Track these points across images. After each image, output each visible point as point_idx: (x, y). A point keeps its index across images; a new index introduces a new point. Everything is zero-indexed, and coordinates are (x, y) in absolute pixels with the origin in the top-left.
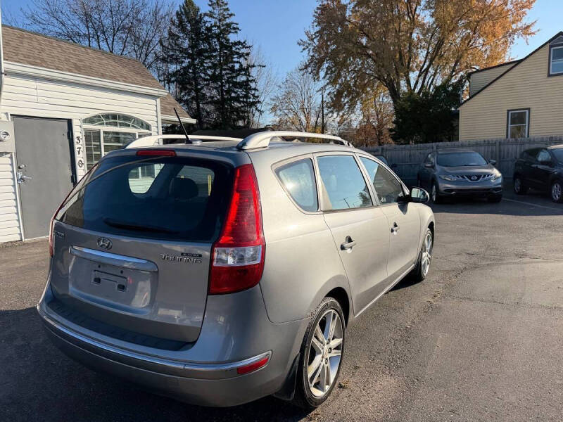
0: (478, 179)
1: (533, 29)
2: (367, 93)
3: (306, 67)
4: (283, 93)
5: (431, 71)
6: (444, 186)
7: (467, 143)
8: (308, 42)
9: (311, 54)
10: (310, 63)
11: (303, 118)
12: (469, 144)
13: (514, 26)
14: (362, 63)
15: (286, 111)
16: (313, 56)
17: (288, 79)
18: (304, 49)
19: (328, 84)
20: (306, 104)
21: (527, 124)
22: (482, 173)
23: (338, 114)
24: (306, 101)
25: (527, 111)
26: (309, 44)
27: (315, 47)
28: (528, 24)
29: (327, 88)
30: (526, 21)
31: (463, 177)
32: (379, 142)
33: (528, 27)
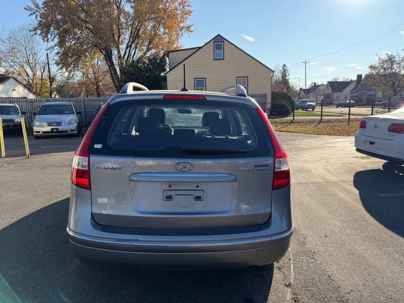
1: (192, 29)
2: (86, 56)
3: (35, 29)
4: (8, 48)
5: (133, 46)
8: (35, 9)
9: (40, 19)
10: (38, 27)
11: (29, 71)
13: (181, 25)
14: (80, 33)
15: (12, 64)
16: (41, 21)
17: (12, 36)
18: (31, 14)
19: (56, 45)
20: (31, 60)
23: (66, 70)
24: (31, 56)
25: (204, 80)
26: (37, 11)
27: (41, 14)
28: (189, 25)
29: (55, 48)
30: (187, 23)
32: (98, 94)
33: (189, 27)
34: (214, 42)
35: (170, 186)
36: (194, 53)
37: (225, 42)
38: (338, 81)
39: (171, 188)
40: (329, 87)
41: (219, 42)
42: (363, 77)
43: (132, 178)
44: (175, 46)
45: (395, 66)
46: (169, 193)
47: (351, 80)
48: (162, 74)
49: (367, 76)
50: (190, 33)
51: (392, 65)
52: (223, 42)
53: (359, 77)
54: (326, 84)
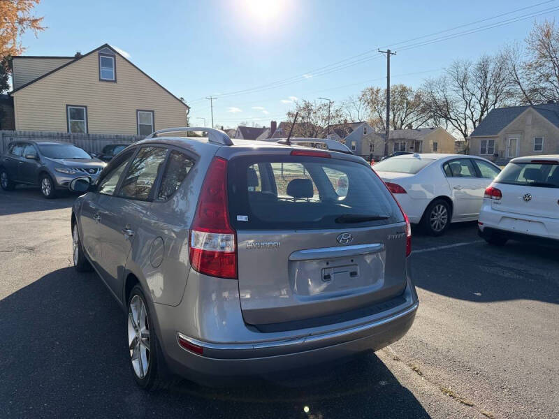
0: (95, 172)
6: (61, 180)
7: (39, 134)
12: (42, 136)
13: (20, 14)
21: (85, 121)
22: (98, 166)
25: (84, 108)
28: (35, 18)
31: (80, 170)
33: (36, 21)
34: (100, 54)
35: (328, 263)
36: (65, 66)
37: (117, 57)
38: (248, 126)
39: (329, 266)
40: (240, 133)
41: (106, 54)
42: (278, 125)
43: (291, 258)
44: (9, 46)
45: (312, 116)
46: (326, 273)
47: (264, 127)
48: (5, 92)
49: (282, 124)
50: (38, 31)
51: (309, 113)
52: (115, 57)
53: (274, 124)
54: (236, 129)
